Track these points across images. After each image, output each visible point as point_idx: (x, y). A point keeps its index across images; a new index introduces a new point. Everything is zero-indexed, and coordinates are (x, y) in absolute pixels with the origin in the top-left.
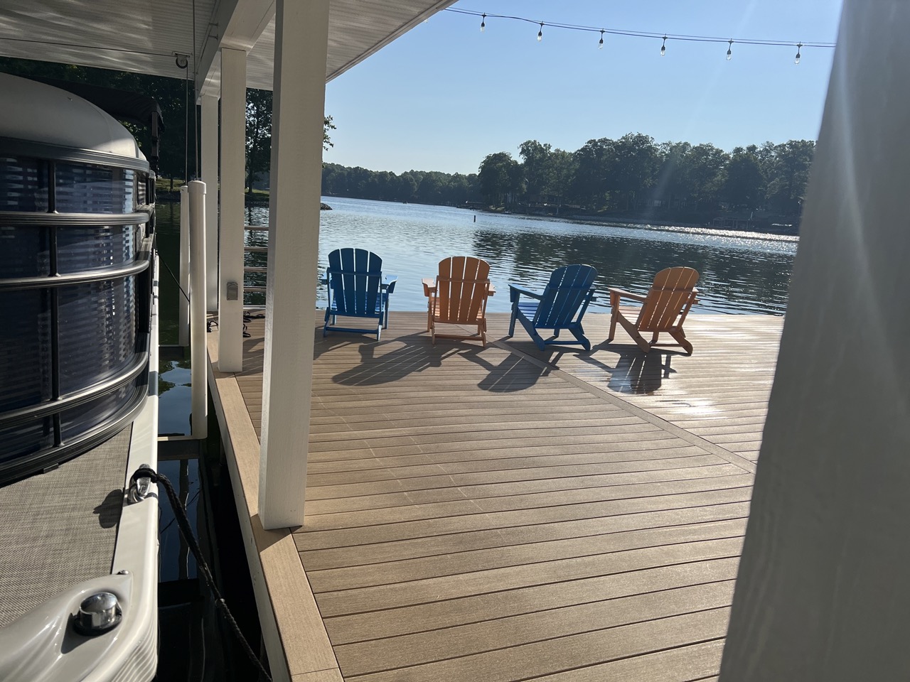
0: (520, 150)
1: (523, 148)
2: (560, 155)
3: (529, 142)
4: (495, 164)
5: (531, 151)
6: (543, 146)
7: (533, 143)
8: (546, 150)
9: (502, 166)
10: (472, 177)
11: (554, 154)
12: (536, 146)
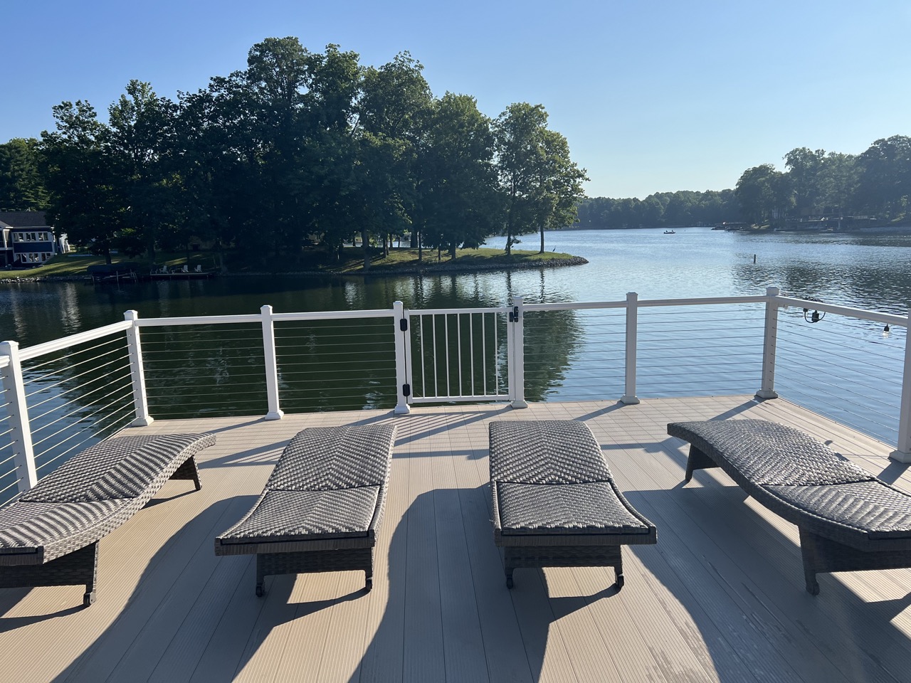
0: (786, 160)
1: (789, 158)
2: (838, 160)
3: (797, 150)
4: (756, 179)
5: (800, 160)
6: (814, 153)
7: (801, 151)
8: (819, 156)
9: (764, 181)
10: (726, 193)
11: (829, 159)
12: (805, 154)
